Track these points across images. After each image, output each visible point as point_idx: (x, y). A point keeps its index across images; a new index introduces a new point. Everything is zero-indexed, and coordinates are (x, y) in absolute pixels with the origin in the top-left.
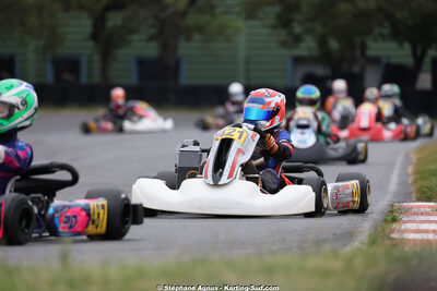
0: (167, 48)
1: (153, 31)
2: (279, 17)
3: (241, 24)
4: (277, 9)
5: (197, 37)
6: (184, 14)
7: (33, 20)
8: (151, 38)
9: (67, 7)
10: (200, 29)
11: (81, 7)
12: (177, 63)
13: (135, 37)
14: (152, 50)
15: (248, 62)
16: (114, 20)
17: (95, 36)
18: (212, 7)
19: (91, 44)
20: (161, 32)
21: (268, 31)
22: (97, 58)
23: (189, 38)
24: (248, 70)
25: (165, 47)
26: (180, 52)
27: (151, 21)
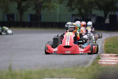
1: (34, 7)
2: (68, 3)
3: (58, 5)
4: (68, 1)
5: (46, 9)
6: (42, 2)
7: (2, 4)
8: (33, 9)
10: (47, 7)
12: (41, 16)
13: (29, 9)
14: (34, 12)
15: (60, 16)
16: (24, 4)
17: (18, 8)
18: (50, 1)
19: (17, 10)
20: (36, 7)
21: (65, 7)
22: (19, 14)
23: (44, 9)
24: (60, 18)
25: (37, 11)
26: (42, 13)
27: (34, 4)
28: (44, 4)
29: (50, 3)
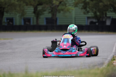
0: (54, 15)
1: (50, 11)
2: (83, 6)
3: (73, 8)
4: (83, 4)
5: (62, 12)
6: (58, 6)
7: (18, 8)
8: (49, 13)
9: (27, 5)
10: (62, 10)
11: (31, 5)
12: (56, 19)
13: (45, 12)
14: (50, 16)
15: (75, 19)
16: (40, 8)
17: (34, 12)
18: (66, 4)
19: (33, 14)
20: (52, 11)
21: (80, 10)
22: (35, 18)
23: (59, 12)
24: (75, 20)
25: (53, 15)
26: (57, 16)
27: (49, 8)
28: (60, 7)
29: (66, 6)
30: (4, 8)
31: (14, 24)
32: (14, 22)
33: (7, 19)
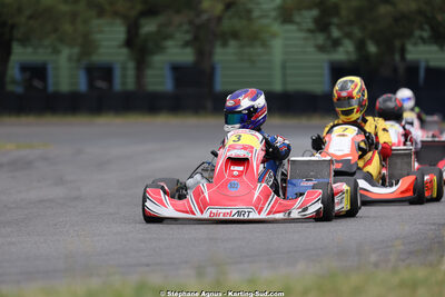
0: (203, 54)
1: (188, 37)
3: (276, 27)
4: (315, 13)
5: (233, 43)
6: (219, 19)
7: (67, 27)
8: (186, 44)
9: (101, 13)
11: (116, 14)
12: (212, 69)
13: (169, 43)
14: (187, 56)
15: (284, 67)
16: (149, 27)
17: (129, 43)
18: (249, 12)
19: (125, 51)
20: (196, 38)
22: (131, 65)
23: (225, 43)
24: (284, 75)
27: (186, 27)
29: (250, 19)
30: (13, 27)
31: (51, 89)
32: (51, 80)
33: (24, 68)
